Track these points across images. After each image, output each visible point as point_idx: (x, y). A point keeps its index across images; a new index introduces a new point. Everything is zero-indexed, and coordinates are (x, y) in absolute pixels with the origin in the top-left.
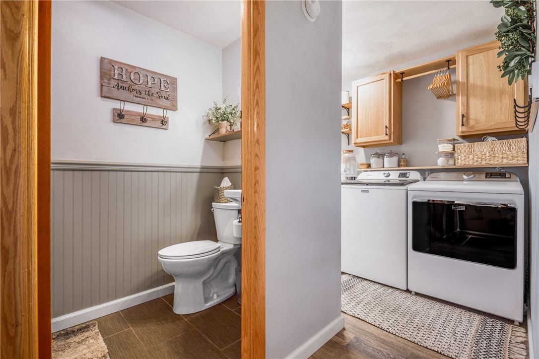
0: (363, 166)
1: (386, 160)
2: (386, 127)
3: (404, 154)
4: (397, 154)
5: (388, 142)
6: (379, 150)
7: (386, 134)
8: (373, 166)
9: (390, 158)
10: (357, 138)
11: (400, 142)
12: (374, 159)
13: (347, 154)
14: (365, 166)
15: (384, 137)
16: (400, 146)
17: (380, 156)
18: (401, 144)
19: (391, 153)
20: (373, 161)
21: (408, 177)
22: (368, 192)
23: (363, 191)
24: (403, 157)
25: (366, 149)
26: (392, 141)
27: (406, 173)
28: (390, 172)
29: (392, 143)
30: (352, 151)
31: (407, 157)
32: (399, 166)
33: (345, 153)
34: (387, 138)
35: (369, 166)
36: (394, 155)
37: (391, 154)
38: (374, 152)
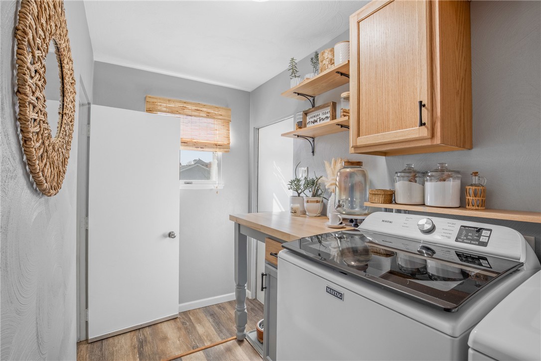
0: (376, 198)
1: (430, 186)
2: (421, 105)
3: (476, 174)
4: (458, 172)
5: (428, 143)
6: (415, 163)
7: (422, 124)
8: (400, 198)
9: (439, 183)
10: (359, 135)
11: (464, 142)
12: (401, 182)
13: (348, 170)
14: (381, 198)
15: (415, 132)
16: (466, 152)
17: (416, 176)
18: (471, 148)
19: (442, 171)
20: (401, 187)
21: (485, 244)
22: (340, 296)
23: (330, 291)
24: (475, 180)
25: (390, 158)
26: (438, 141)
27: (479, 230)
28: (436, 220)
29: (437, 146)
30: (359, 164)
31: (485, 182)
32: (463, 205)
33: (344, 168)
34: (424, 132)
35: (390, 197)
36: (449, 176)
37: (443, 174)
38: (405, 167)
